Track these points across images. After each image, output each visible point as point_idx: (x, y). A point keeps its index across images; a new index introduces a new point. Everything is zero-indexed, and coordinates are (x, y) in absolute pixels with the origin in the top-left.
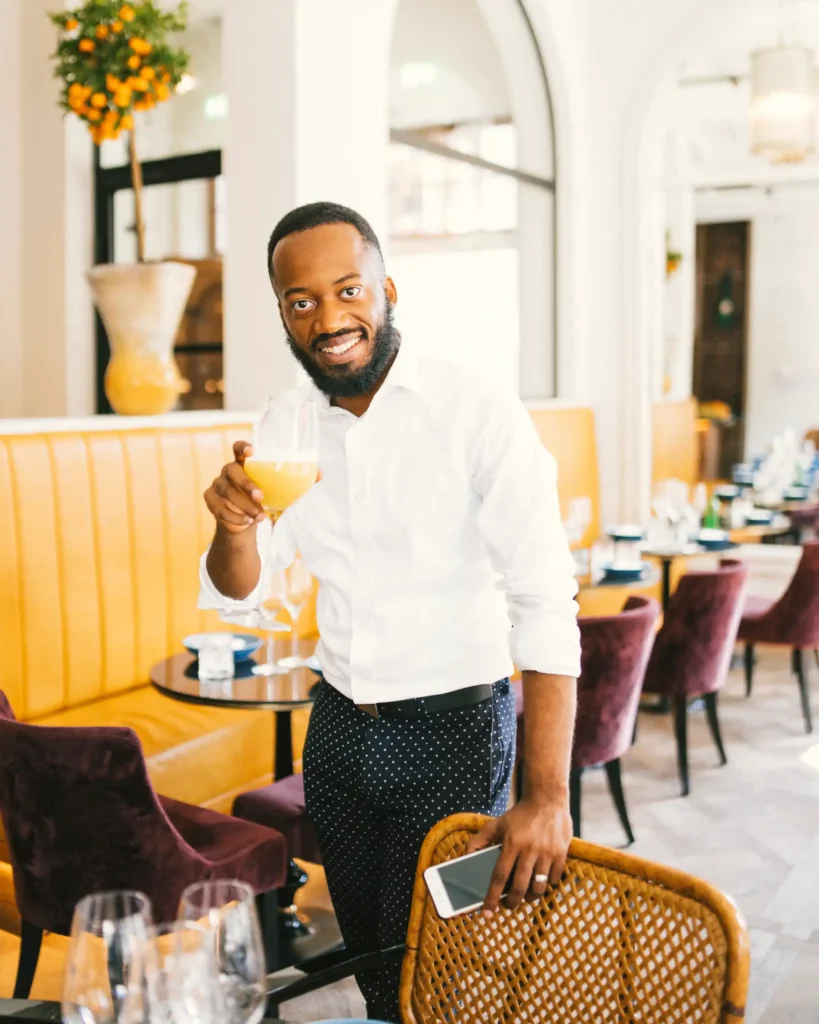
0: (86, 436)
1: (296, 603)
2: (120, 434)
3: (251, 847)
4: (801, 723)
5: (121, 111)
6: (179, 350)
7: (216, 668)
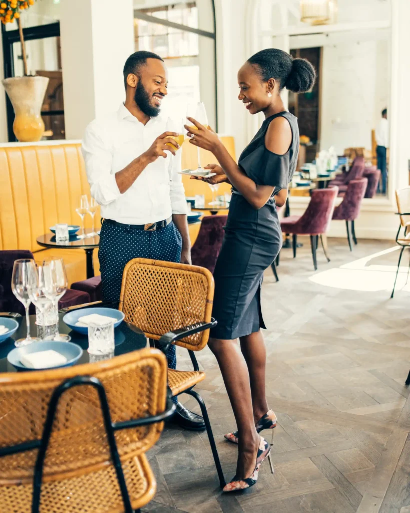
0: (5, 149)
1: (93, 212)
2: (20, 148)
3: (77, 297)
4: (313, 267)
5: (14, 10)
6: (43, 114)
7: (62, 236)
